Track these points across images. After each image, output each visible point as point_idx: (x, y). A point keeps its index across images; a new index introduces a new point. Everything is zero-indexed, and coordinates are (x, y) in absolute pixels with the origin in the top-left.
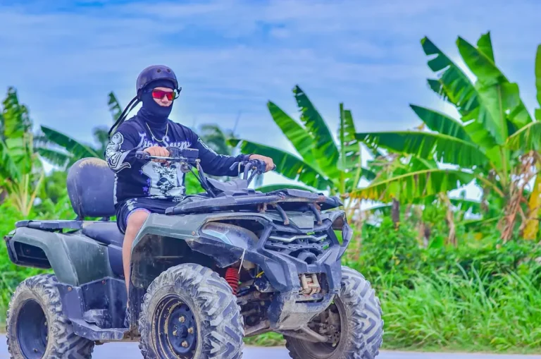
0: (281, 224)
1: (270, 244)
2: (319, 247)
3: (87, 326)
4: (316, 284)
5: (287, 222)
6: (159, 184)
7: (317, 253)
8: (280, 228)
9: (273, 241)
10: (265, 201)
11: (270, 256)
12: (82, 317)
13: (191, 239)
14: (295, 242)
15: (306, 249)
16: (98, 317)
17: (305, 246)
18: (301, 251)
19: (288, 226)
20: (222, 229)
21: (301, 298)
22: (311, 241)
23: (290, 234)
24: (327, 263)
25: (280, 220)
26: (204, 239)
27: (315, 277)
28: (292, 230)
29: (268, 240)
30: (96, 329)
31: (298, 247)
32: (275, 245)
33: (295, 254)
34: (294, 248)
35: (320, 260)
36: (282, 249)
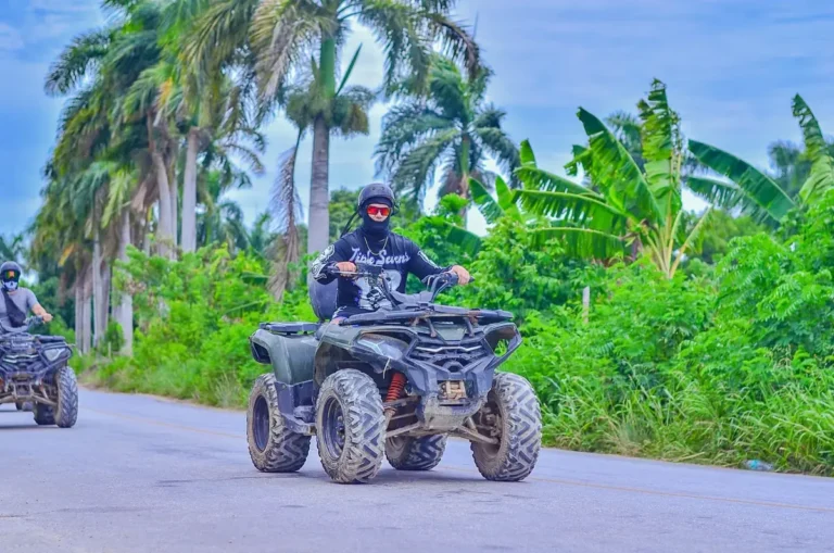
0: (428, 336)
1: (416, 354)
2: (467, 357)
3: (295, 420)
4: (463, 390)
5: (434, 335)
6: (369, 296)
7: (465, 363)
8: (424, 340)
9: (421, 352)
10: (417, 315)
11: (412, 364)
12: (292, 412)
13: (348, 347)
14: (442, 352)
15: (453, 359)
16: (305, 413)
17: (450, 356)
18: (447, 360)
19: (436, 338)
20: (375, 340)
21: (445, 402)
22: (459, 352)
23: (438, 346)
24: (475, 371)
25: (427, 332)
26: (357, 349)
27: (462, 384)
28: (437, 341)
29: (414, 350)
30: (301, 423)
31: (444, 356)
32: (420, 355)
33: (441, 363)
34: (439, 357)
35: (465, 369)
36: (428, 358)
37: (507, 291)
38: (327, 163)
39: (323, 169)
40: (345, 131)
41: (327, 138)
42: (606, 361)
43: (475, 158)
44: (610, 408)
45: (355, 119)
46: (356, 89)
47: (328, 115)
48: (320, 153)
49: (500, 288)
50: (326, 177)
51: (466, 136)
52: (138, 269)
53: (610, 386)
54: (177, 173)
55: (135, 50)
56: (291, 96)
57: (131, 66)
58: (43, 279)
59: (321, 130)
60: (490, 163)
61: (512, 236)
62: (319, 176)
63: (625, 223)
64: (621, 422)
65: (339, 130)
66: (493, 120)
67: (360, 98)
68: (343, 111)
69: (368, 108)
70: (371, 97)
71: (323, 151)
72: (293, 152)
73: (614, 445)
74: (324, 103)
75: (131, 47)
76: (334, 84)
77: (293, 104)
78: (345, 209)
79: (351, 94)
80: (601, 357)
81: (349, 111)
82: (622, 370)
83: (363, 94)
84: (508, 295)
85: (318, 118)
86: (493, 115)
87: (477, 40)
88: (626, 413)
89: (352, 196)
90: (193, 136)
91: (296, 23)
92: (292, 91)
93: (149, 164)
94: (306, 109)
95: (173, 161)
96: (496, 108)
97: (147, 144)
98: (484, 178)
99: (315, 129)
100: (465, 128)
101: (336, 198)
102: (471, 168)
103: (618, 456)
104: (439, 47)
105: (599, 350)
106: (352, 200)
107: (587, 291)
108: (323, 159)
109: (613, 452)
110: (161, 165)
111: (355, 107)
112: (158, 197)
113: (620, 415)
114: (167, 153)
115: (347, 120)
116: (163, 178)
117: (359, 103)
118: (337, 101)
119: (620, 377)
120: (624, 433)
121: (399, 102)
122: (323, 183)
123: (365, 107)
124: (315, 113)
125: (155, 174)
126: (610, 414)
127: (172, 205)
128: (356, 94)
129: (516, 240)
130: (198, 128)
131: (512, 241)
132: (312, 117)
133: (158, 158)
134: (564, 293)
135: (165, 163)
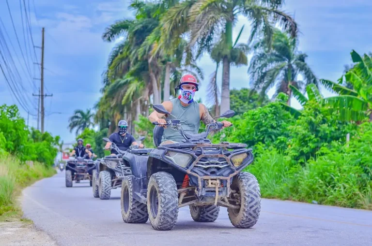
37: (312, 134)
38: (228, 78)
39: (227, 81)
40: (237, 64)
41: (229, 67)
42: (357, 167)
43: (293, 76)
44: (360, 188)
45: (241, 58)
46: (242, 45)
47: (229, 56)
48: (226, 73)
49: (310, 133)
50: (228, 84)
51: (290, 66)
52: (144, 125)
53: (360, 178)
54: (161, 82)
55: (143, 27)
56: (213, 48)
57: (140, 35)
58: (101, 129)
59: (226, 63)
61: (316, 110)
62: (226, 84)
63: (367, 105)
64: (365, 195)
65: (234, 63)
66: (302, 58)
67: (243, 48)
68: (236, 54)
69: (247, 54)
70: (247, 48)
71: (227, 72)
72: (215, 73)
73: (362, 205)
74: (227, 51)
75: (141, 25)
76: (232, 43)
77: (213, 52)
78: (235, 98)
79: (239, 47)
80: (355, 165)
81: (239, 54)
82: (366, 171)
83: (245, 47)
84: (313, 136)
85: (225, 58)
86: (302, 56)
88: (368, 191)
89: (238, 92)
90: (168, 66)
92: (213, 46)
93: (149, 80)
94: (219, 54)
95: (160, 77)
96: (303, 53)
97: (148, 70)
98: (298, 84)
99: (224, 62)
100: (289, 61)
101: (231, 93)
102: (293, 79)
103: (364, 210)
104: (279, 26)
105: (354, 162)
106: (238, 94)
107: (348, 135)
108: (227, 76)
109: (362, 208)
110: (154, 79)
111: (241, 53)
112: (153, 93)
113: (365, 192)
114: (157, 74)
115: (237, 59)
116: (155, 85)
117: (243, 51)
118: (233, 51)
119: (365, 174)
120: (366, 200)
121: (260, 51)
122: (227, 87)
123: (246, 52)
124: (224, 56)
125: (152, 83)
126: (360, 191)
127: (159, 96)
128: (242, 47)
129: (320, 113)
130: (171, 62)
131: (318, 113)
132: (222, 57)
133: (152, 75)
134: (338, 136)
135: (156, 78)
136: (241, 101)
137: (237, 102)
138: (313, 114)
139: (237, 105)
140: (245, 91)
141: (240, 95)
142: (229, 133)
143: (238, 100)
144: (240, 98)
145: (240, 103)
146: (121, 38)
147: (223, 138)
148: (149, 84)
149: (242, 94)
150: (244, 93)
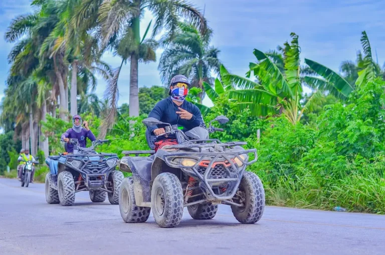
38: (137, 75)
39: (135, 78)
40: (145, 60)
41: (137, 63)
42: (269, 163)
43: (205, 71)
44: (270, 184)
45: (150, 54)
46: (150, 41)
47: (137, 52)
48: (134, 70)
50: (137, 82)
51: (201, 62)
52: (51, 125)
53: (271, 174)
55: (47, 24)
57: (44, 32)
58: (7, 132)
59: (134, 60)
60: (213, 73)
61: (225, 106)
62: (134, 81)
63: (277, 100)
64: (276, 191)
65: (142, 59)
66: (214, 53)
67: (152, 44)
68: (144, 51)
69: (155, 49)
70: (157, 44)
71: (135, 69)
72: (118, 69)
73: (273, 201)
74: (135, 47)
75: (45, 23)
76: (140, 38)
77: (120, 48)
78: (146, 96)
79: (148, 43)
80: (266, 161)
81: (147, 51)
82: (276, 167)
83: (153, 43)
84: (224, 134)
85: (133, 54)
86: (214, 51)
87: (205, 17)
88: (278, 187)
89: (149, 90)
90: (75, 64)
91: (119, 10)
93: (55, 79)
94: (127, 50)
95: (66, 76)
96: (215, 47)
97: (54, 68)
98: (210, 80)
99: (131, 59)
100: (200, 57)
101: (142, 91)
102: (204, 76)
103: (275, 206)
105: (265, 158)
106: (149, 92)
107: (259, 131)
108: (135, 73)
109: (273, 205)
110: (60, 77)
111: (149, 49)
112: (60, 94)
113: (275, 188)
114: (63, 72)
115: (145, 55)
116: (61, 84)
117: (152, 47)
118: (141, 47)
119: (275, 170)
120: (277, 196)
121: (169, 46)
122: (136, 84)
123: (154, 48)
124: (131, 52)
125: (58, 82)
126: (271, 188)
127: (66, 96)
128: (150, 43)
129: (229, 108)
130: (77, 60)
131: (227, 108)
132: (130, 54)
133: (59, 74)
134: (249, 132)
135: (62, 76)
136: (152, 100)
137: (148, 100)
138: (222, 111)
139: (149, 104)
140: (156, 89)
141: (150, 93)
142: (138, 132)
143: (150, 98)
144: (151, 96)
145: (151, 101)
146: (24, 36)
147: (133, 137)
148: (56, 83)
149: (153, 91)
150: (155, 91)
